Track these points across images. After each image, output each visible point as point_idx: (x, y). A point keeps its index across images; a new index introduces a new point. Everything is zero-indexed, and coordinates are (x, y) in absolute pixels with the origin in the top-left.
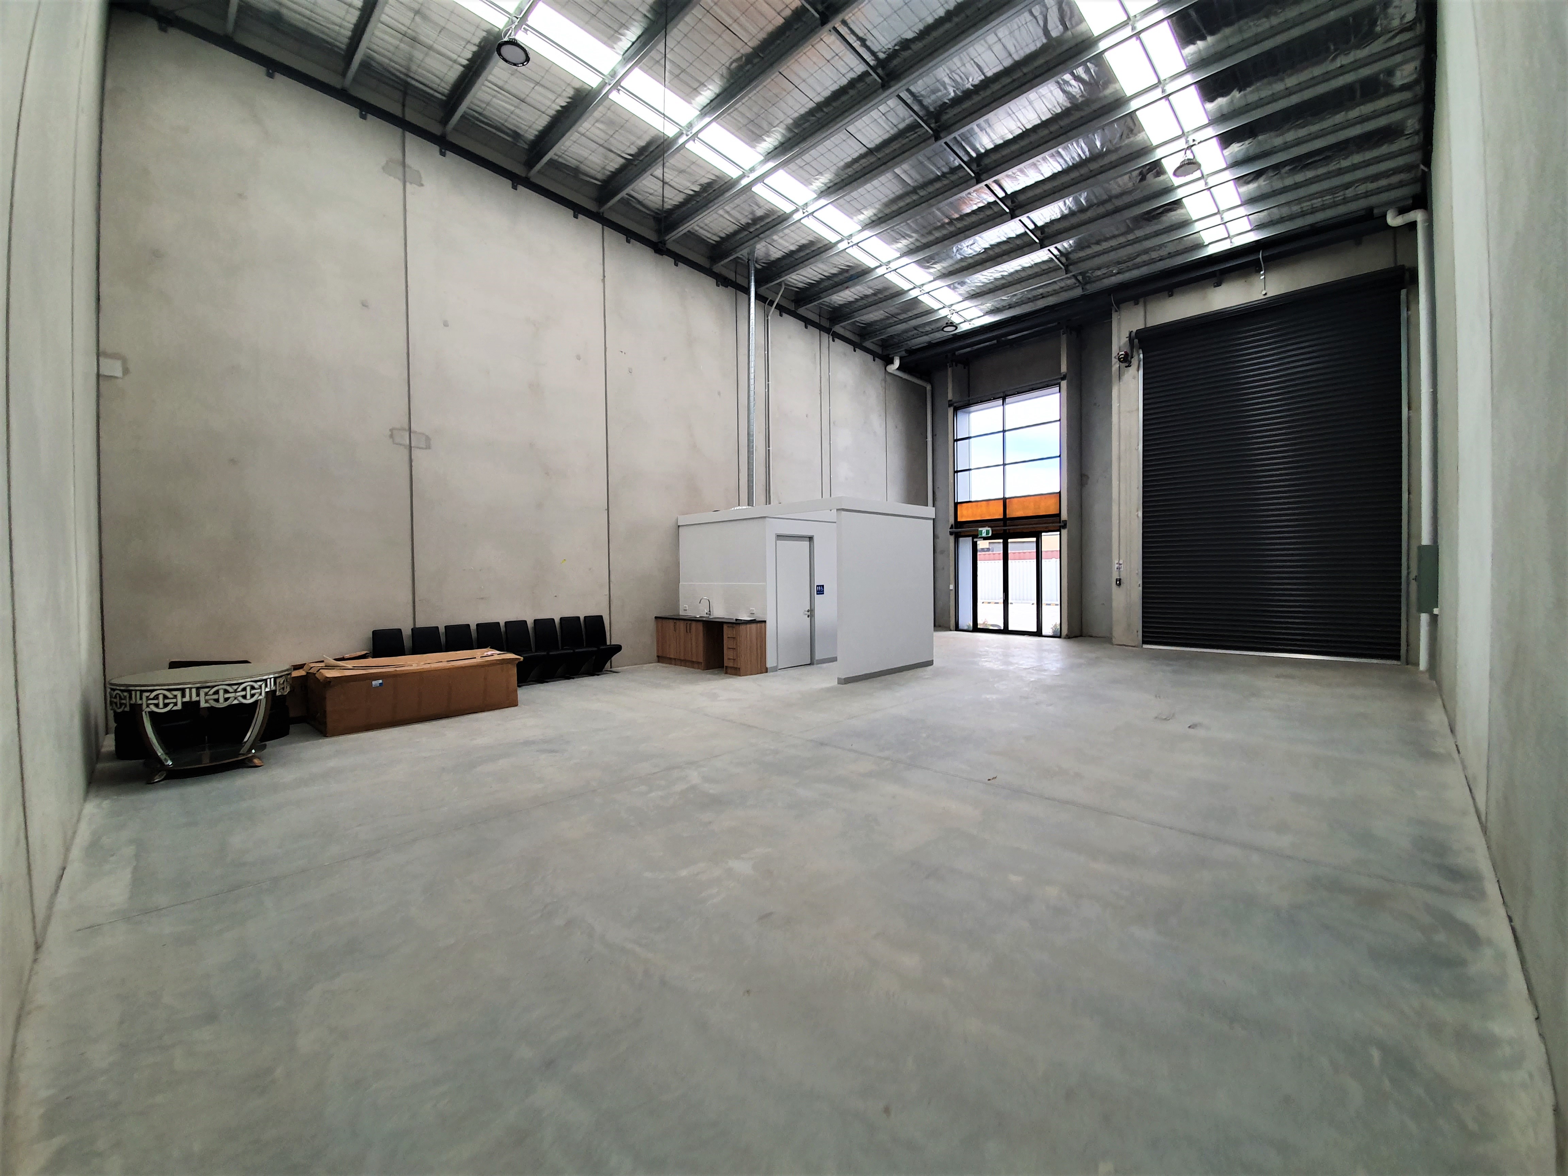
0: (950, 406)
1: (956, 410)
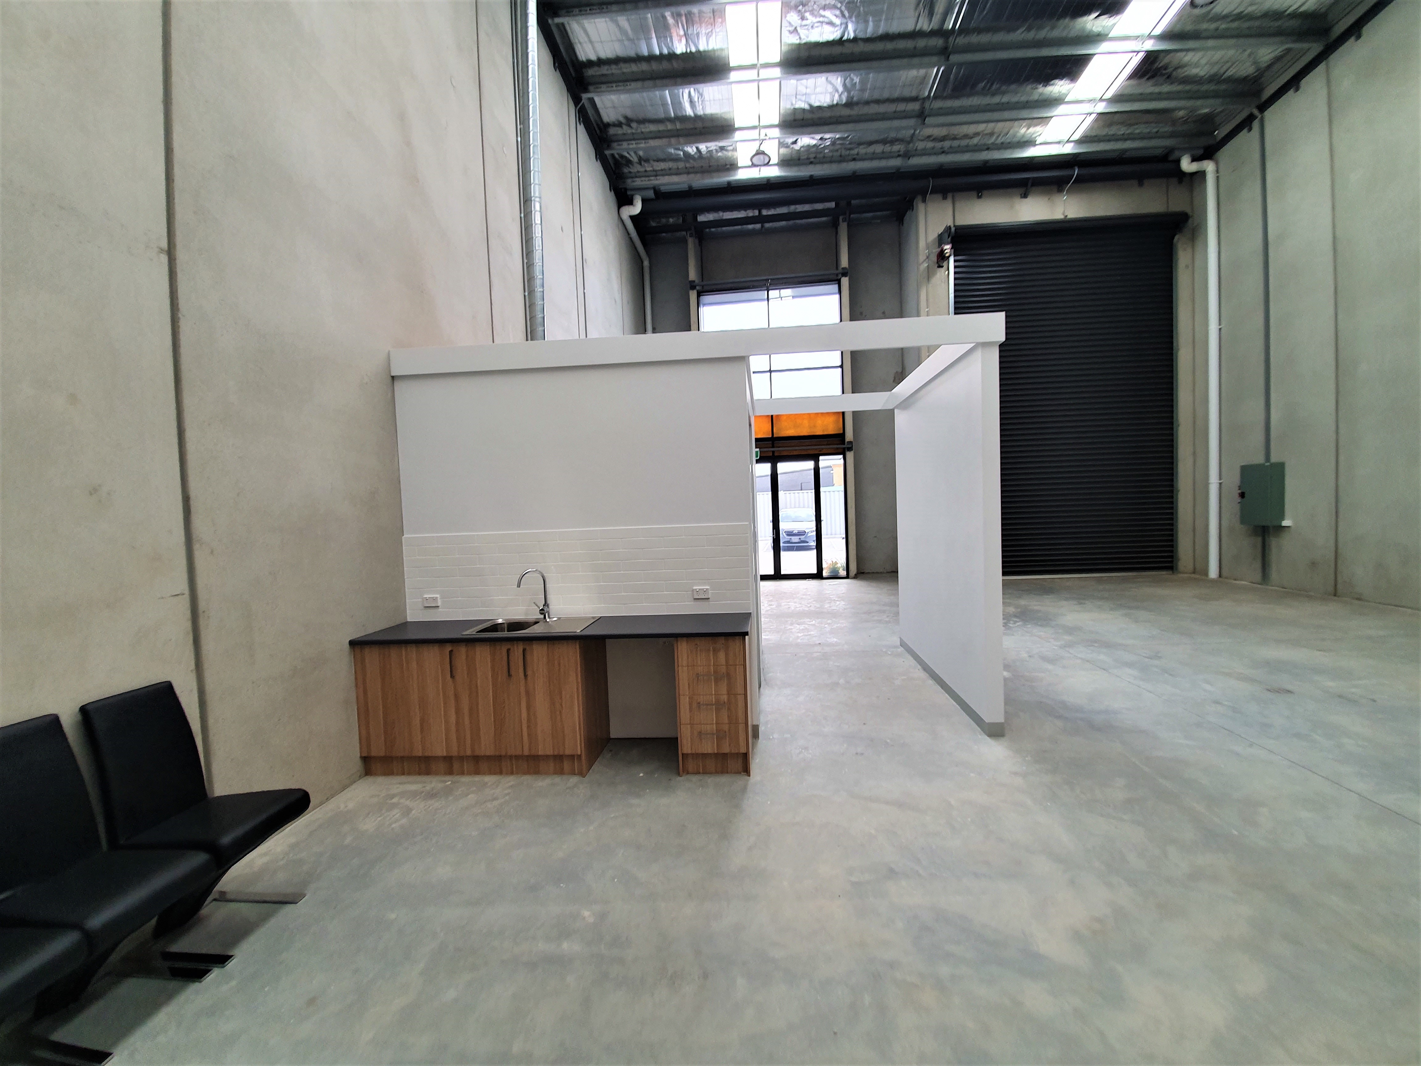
0: (693, 288)
1: (699, 295)
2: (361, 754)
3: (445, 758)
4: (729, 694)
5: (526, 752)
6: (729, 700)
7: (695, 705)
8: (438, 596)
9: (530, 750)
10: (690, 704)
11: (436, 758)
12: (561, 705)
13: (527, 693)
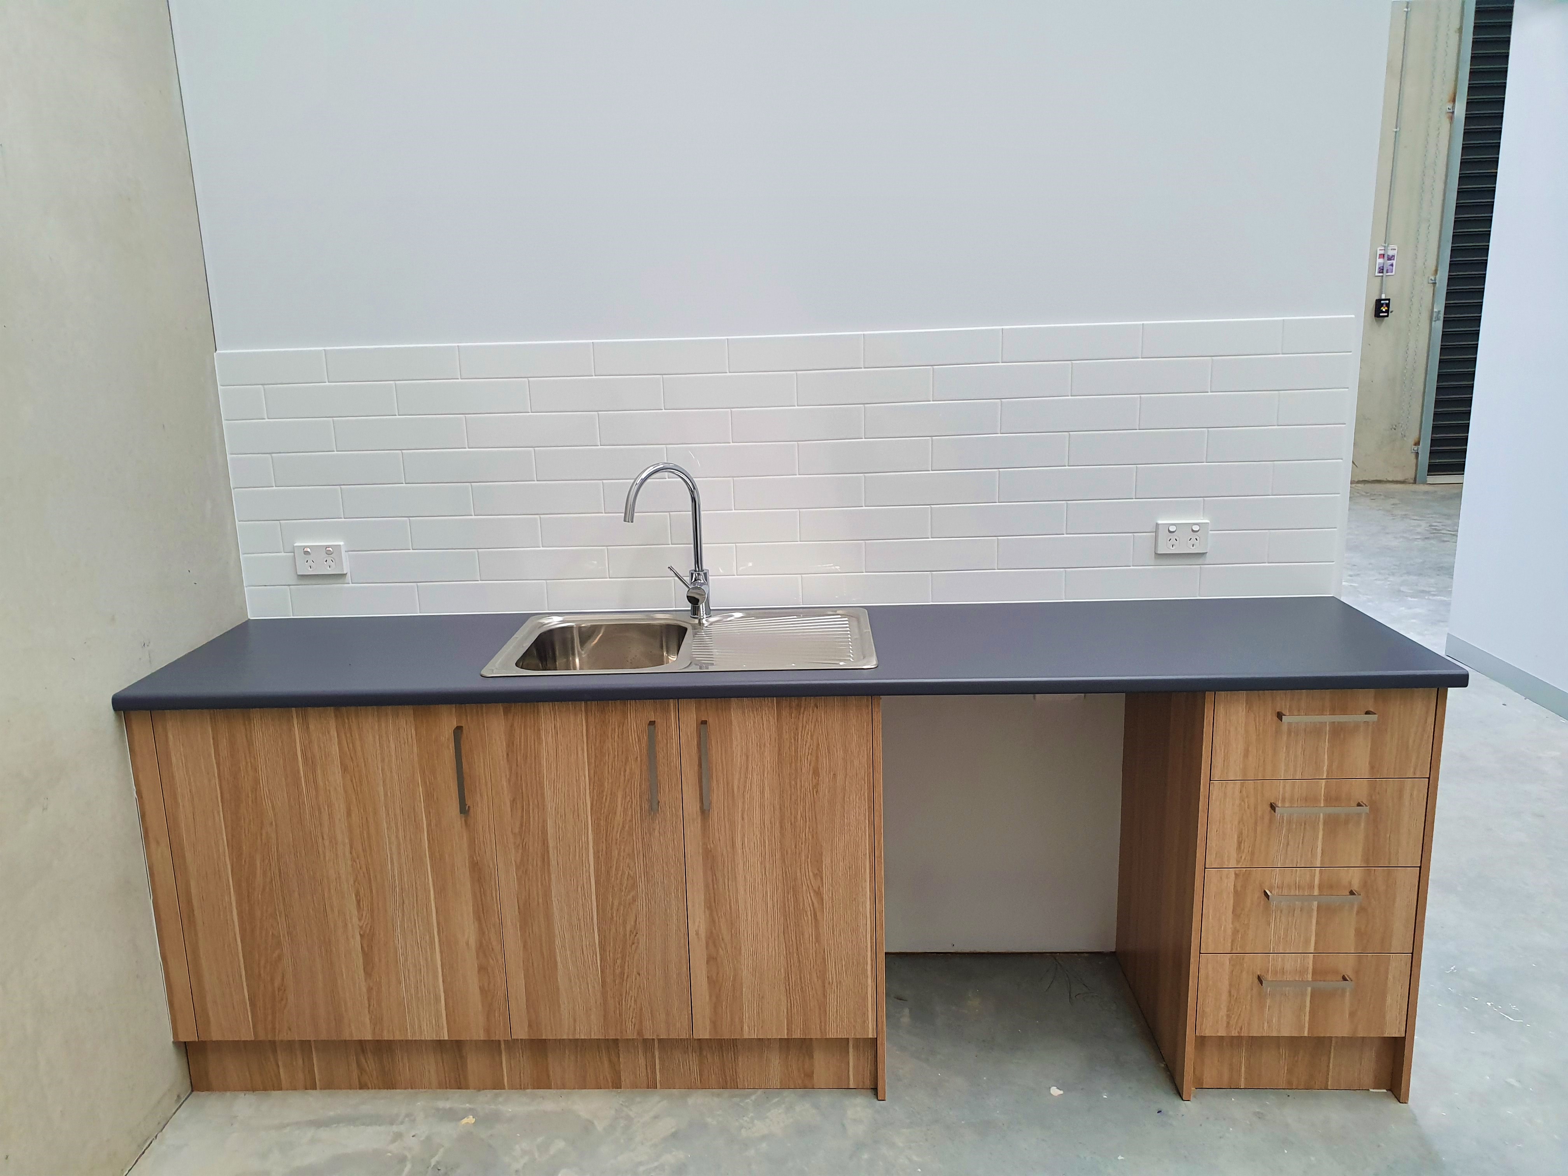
2: (175, 1034)
3: (440, 1045)
4: (1368, 866)
5: (703, 1032)
6: (1365, 884)
7: (1253, 897)
8: (342, 543)
9: (714, 1023)
10: (1239, 895)
11: (412, 1046)
12: (818, 893)
13: (709, 856)
